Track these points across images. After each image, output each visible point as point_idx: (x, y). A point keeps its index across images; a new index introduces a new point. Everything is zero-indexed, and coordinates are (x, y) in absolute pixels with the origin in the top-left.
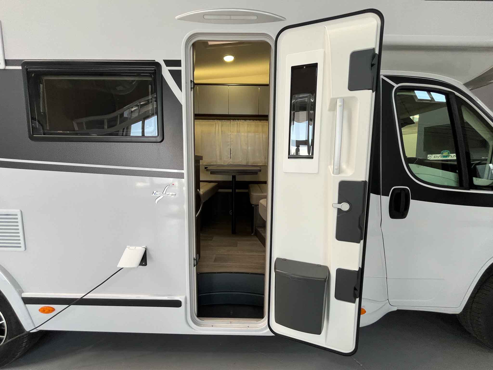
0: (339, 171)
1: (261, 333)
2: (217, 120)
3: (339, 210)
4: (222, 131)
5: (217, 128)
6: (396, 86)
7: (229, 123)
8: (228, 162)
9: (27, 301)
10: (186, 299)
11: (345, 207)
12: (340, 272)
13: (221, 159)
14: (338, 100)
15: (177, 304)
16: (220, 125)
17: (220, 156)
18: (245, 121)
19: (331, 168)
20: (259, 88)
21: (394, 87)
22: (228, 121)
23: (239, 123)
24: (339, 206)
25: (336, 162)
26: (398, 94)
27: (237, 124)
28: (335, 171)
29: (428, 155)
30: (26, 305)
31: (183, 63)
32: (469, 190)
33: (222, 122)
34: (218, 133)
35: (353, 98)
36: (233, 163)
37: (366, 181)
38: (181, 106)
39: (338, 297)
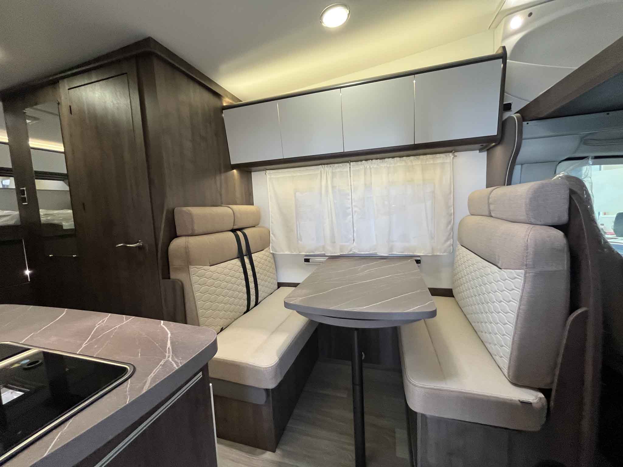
2: (324, 166)
4: (333, 187)
5: (324, 183)
7: (349, 168)
8: (349, 249)
13: (333, 242)
16: (330, 174)
17: (333, 236)
18: (381, 161)
20: (414, 81)
22: (346, 166)
23: (368, 167)
27: (365, 169)
33: (332, 169)
34: (327, 191)
36: (359, 251)
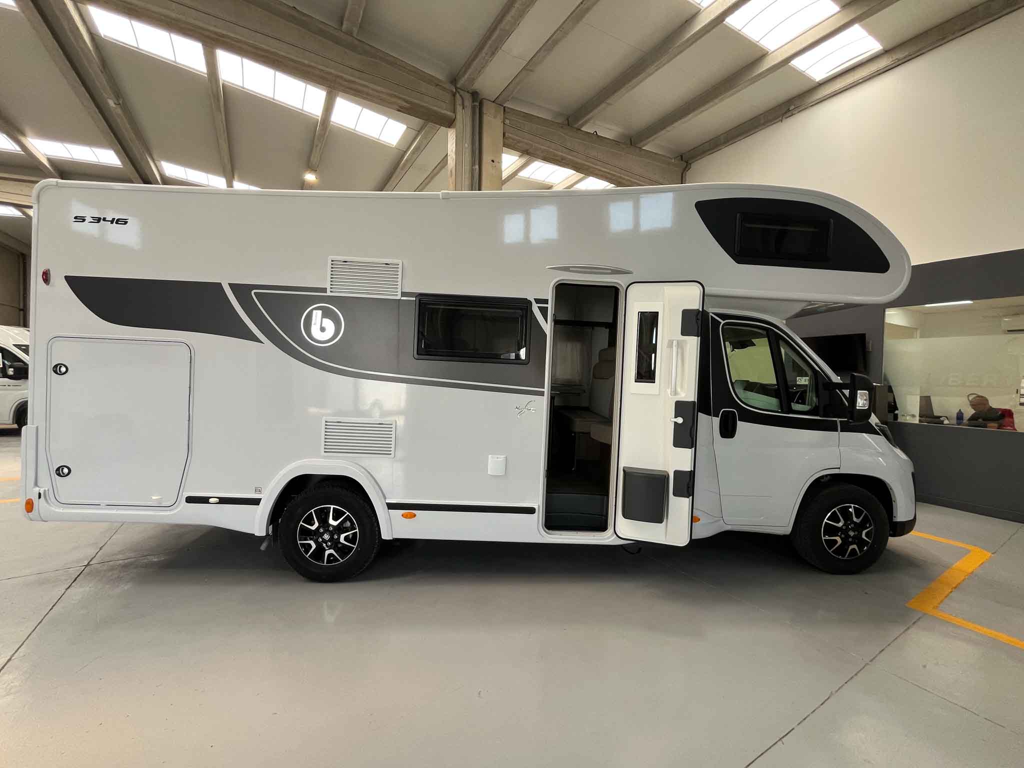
0: (676, 393)
1: (607, 541)
3: (675, 423)
6: (723, 322)
9: (391, 506)
10: (539, 506)
11: (680, 420)
12: (676, 473)
14: (674, 342)
15: (531, 511)
19: (669, 391)
21: (721, 323)
24: (676, 420)
25: (673, 387)
26: (725, 327)
28: (672, 394)
29: (798, 378)
30: (389, 510)
31: (550, 302)
32: (788, 414)
35: (685, 341)
37: (694, 402)
38: (546, 335)
39: (675, 495)
